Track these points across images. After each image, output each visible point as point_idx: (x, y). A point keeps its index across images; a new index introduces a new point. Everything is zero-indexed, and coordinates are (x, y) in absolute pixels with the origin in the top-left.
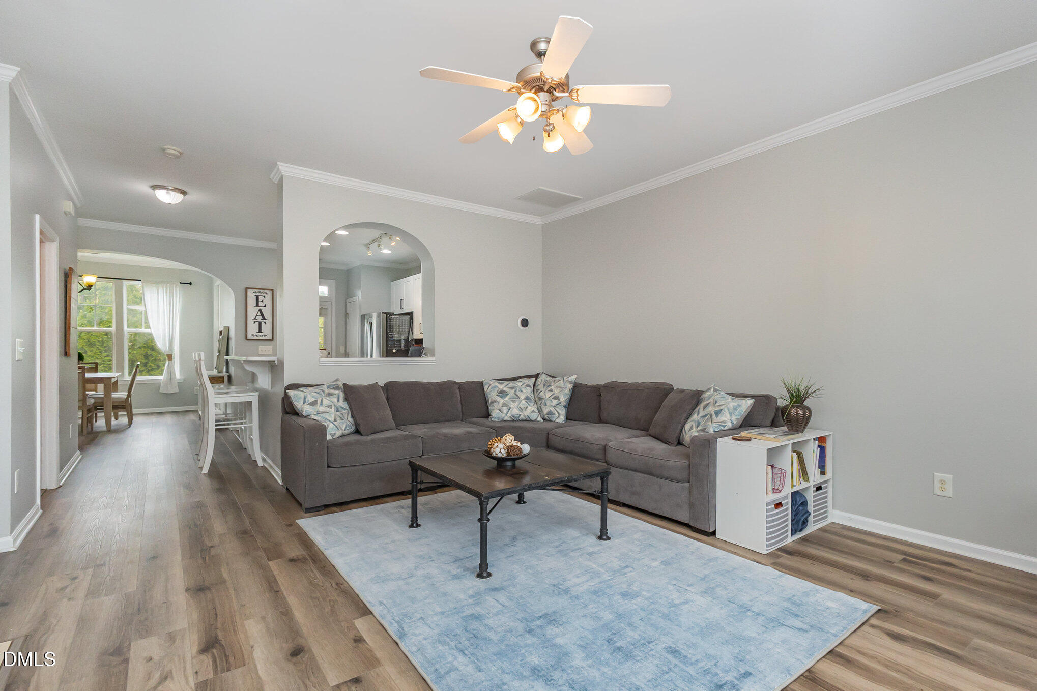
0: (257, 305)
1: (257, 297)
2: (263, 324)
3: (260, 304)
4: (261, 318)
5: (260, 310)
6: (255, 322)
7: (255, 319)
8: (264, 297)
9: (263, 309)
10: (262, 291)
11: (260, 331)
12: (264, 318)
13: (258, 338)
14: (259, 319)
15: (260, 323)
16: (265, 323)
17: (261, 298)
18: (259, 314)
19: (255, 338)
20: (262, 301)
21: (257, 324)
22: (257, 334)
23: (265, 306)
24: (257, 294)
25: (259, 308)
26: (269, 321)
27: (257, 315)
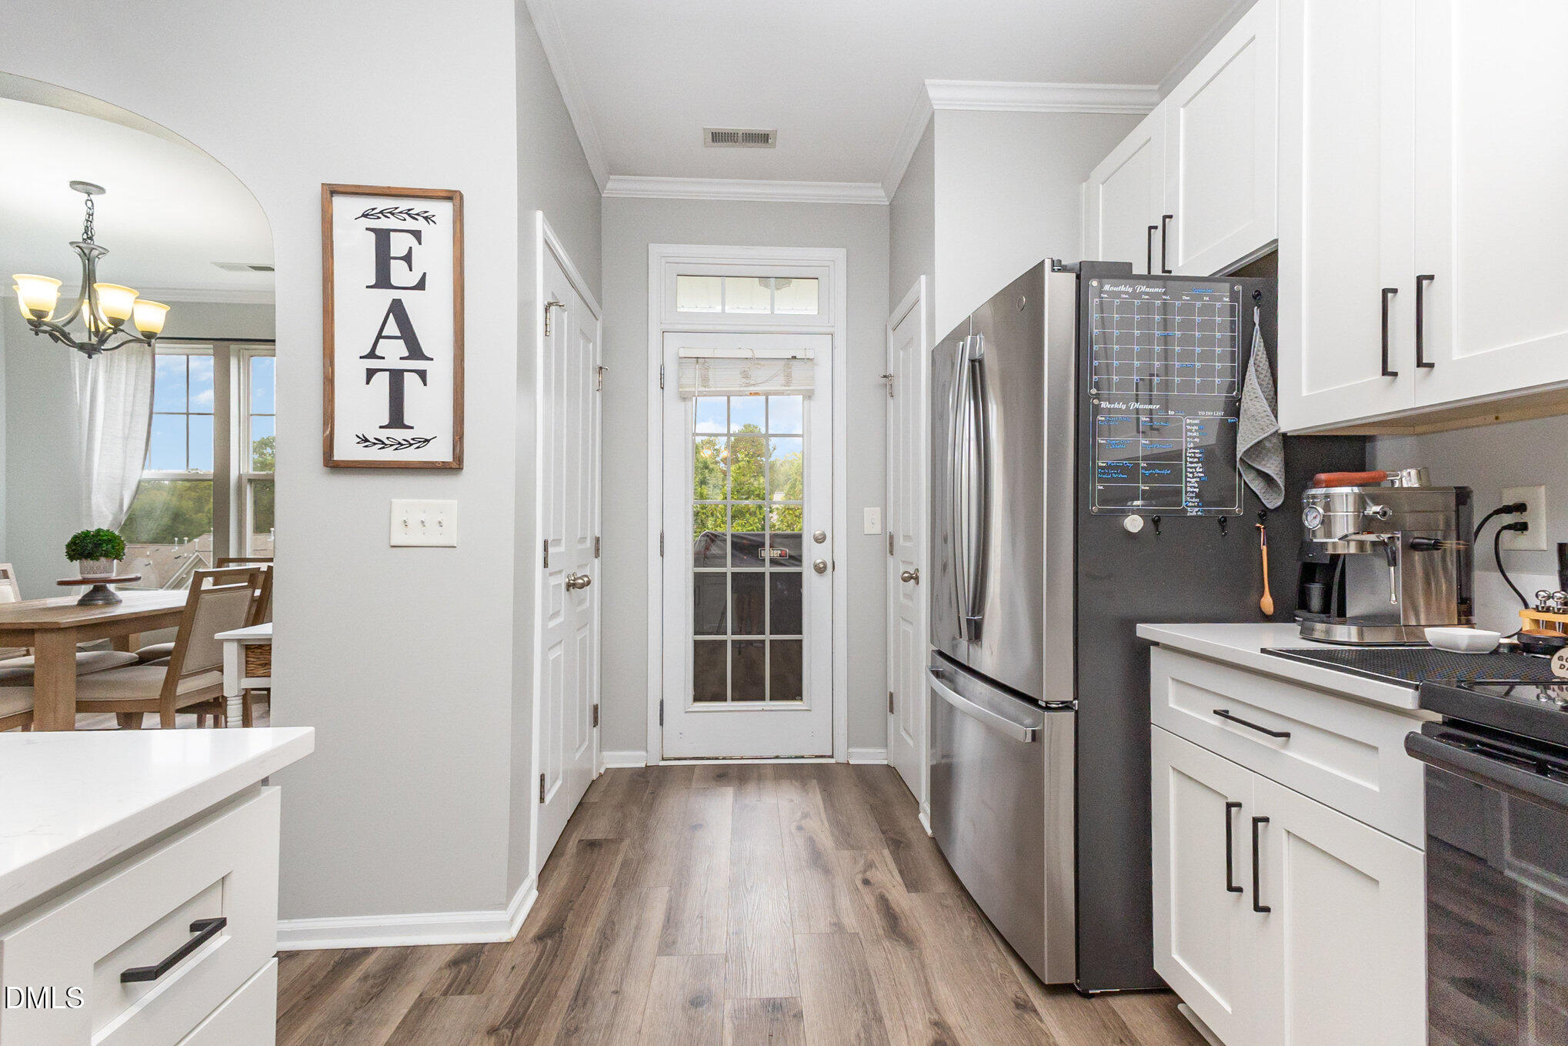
0: (383, 280)
1: (383, 238)
2: (411, 381)
3: (398, 272)
4: (400, 348)
5: (397, 309)
6: (371, 373)
7: (372, 355)
8: (417, 235)
9: (409, 300)
10: (404, 204)
11: (397, 419)
12: (415, 351)
13: (389, 455)
14: (394, 352)
15: (397, 378)
16: (422, 374)
17: (399, 244)
18: (392, 328)
19: (374, 454)
20: (408, 258)
21: (382, 381)
22: (383, 434)
23: (421, 285)
24: (383, 223)
25: (389, 295)
26: (440, 369)
27: (380, 336)
